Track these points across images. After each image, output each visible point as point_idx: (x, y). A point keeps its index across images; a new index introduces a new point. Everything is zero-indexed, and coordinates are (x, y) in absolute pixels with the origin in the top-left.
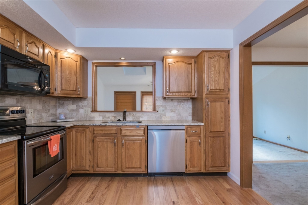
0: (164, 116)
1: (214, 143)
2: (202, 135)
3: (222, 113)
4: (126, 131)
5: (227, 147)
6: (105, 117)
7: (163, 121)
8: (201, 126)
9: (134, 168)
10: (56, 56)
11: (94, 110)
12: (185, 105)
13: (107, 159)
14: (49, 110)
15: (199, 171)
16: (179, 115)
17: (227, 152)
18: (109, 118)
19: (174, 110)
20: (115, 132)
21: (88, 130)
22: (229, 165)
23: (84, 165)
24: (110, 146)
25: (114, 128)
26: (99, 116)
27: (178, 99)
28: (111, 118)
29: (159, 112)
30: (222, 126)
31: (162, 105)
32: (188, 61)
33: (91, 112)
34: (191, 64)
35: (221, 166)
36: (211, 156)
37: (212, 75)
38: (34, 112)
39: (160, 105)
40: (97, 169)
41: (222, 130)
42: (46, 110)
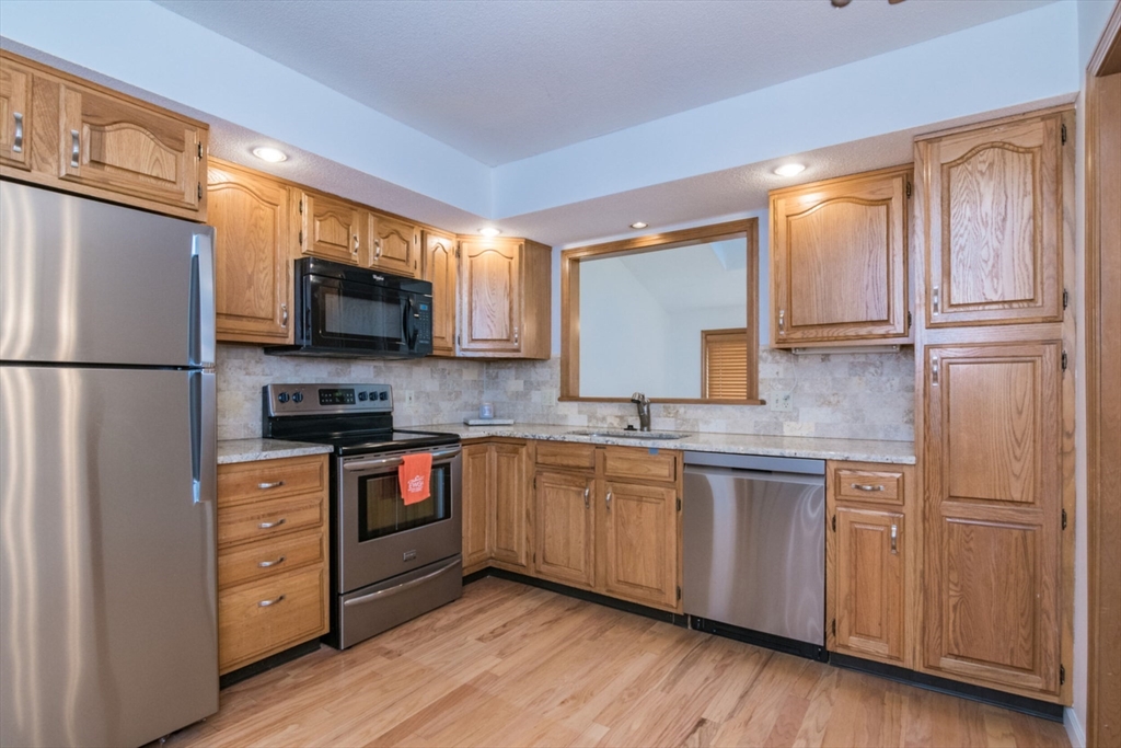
0: (791, 420)
1: (970, 550)
2: (910, 508)
3: (1020, 413)
4: (618, 464)
5: (1048, 579)
6: (596, 418)
7: (786, 441)
8: (906, 470)
9: (641, 586)
10: (458, 254)
11: (568, 395)
12: (884, 378)
13: (567, 543)
14: (458, 394)
15: (891, 658)
16: (856, 419)
17: (1048, 602)
18: (604, 419)
19: (832, 399)
20: (587, 464)
21: (524, 451)
22: (1062, 673)
23: (515, 549)
24: (575, 503)
25: (587, 452)
26: (580, 412)
27: (853, 354)
28: (609, 420)
29: (771, 405)
30: (1017, 477)
31: (781, 376)
32: (873, 193)
33: (560, 400)
34: (886, 201)
35: (1008, 662)
36: (955, 607)
37: (962, 241)
38: (417, 398)
39: (774, 380)
40: (544, 568)
41: (1017, 497)
42: (450, 394)
